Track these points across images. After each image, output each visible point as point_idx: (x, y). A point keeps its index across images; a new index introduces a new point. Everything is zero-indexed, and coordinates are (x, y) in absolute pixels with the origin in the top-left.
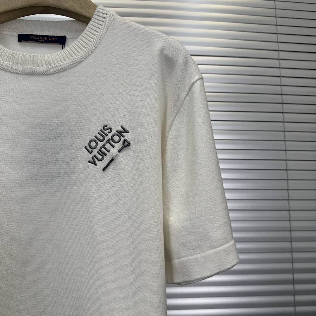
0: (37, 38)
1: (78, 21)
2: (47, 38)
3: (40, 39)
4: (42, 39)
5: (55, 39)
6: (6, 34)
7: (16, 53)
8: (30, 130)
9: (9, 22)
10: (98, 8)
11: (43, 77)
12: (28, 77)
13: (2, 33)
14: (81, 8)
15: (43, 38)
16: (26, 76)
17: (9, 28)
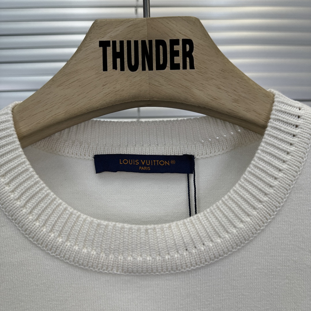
0: (135, 163)
1: (214, 119)
2: (156, 162)
3: (142, 166)
4: (145, 165)
5: (172, 162)
6: (67, 156)
7: (107, 226)
9: (72, 128)
10: (279, 102)
13: (60, 153)
14: (236, 101)
15: (148, 163)
17: (73, 142)
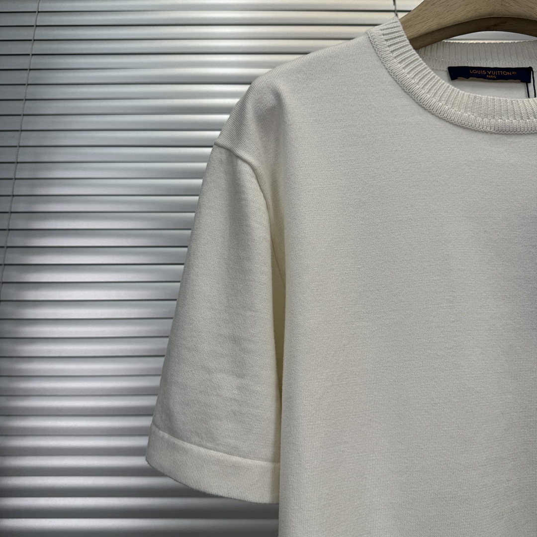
0: (483, 73)
2: (500, 73)
3: (489, 75)
4: (491, 74)
5: (513, 73)
8: (520, 231)
9: (427, 47)
11: (530, 137)
12: (504, 137)
15: (494, 73)
16: (501, 135)
